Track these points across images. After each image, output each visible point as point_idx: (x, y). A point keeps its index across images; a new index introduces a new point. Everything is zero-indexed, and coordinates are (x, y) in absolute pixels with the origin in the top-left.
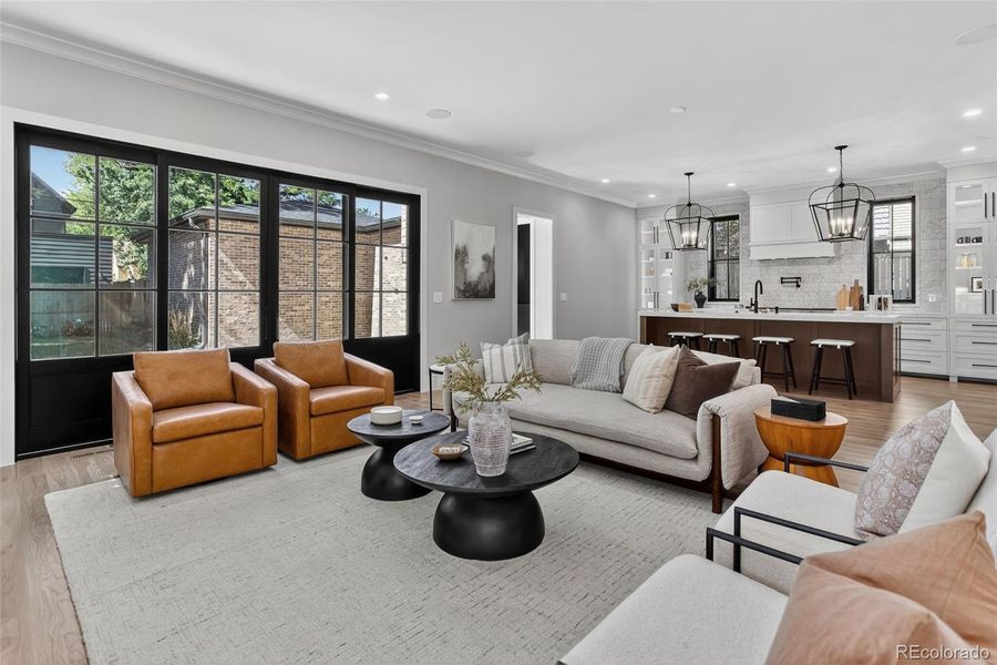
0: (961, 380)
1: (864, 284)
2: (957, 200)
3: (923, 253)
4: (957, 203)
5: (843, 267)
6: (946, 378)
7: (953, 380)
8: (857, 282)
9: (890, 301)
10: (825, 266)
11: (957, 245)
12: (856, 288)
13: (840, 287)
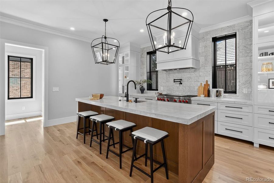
0: (261, 146)
1: (210, 83)
2: (259, 28)
3: (240, 65)
4: (259, 30)
5: (201, 73)
6: (251, 143)
7: (256, 145)
8: (207, 81)
9: (222, 92)
10: (193, 73)
11: (259, 58)
12: (207, 85)
13: (199, 84)
